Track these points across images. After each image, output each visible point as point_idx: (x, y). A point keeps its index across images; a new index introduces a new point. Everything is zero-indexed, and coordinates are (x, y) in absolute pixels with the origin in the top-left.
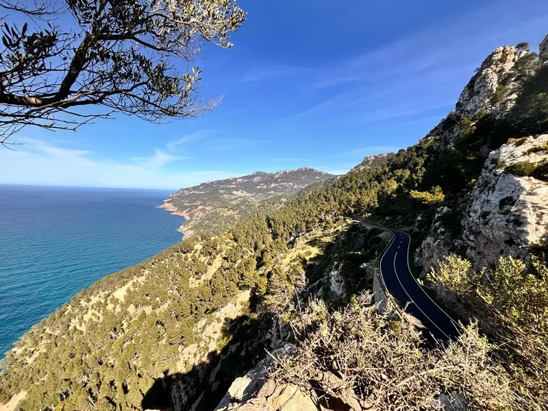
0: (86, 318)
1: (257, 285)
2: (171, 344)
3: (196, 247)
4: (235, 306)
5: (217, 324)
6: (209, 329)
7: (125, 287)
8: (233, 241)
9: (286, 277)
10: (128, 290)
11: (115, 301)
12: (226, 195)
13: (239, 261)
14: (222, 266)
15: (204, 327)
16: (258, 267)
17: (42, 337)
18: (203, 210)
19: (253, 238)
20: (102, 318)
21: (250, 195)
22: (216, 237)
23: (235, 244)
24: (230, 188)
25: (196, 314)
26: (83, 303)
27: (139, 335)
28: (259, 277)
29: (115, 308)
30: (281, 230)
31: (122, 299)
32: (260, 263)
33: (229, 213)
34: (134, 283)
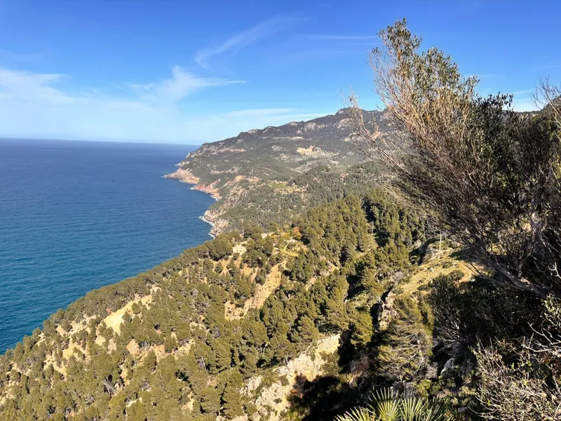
0: (67, 354)
1: (352, 327)
2: (203, 411)
3: (235, 250)
4: (313, 359)
5: (280, 386)
6: (268, 395)
7: (122, 312)
8: (300, 243)
9: (421, 318)
10: (126, 317)
11: (108, 333)
12: (285, 157)
13: (313, 280)
14: (281, 287)
15: (258, 391)
16: (352, 294)
17: (8, 377)
18: (244, 184)
19: (338, 239)
20: (89, 358)
21: (328, 155)
22: (270, 234)
23: (305, 248)
24: (293, 142)
25: (243, 366)
26: (60, 330)
27: (148, 390)
28: (357, 313)
29: (107, 344)
30: (394, 226)
31: (117, 330)
32: (356, 286)
33: (290, 190)
34: (134, 304)
